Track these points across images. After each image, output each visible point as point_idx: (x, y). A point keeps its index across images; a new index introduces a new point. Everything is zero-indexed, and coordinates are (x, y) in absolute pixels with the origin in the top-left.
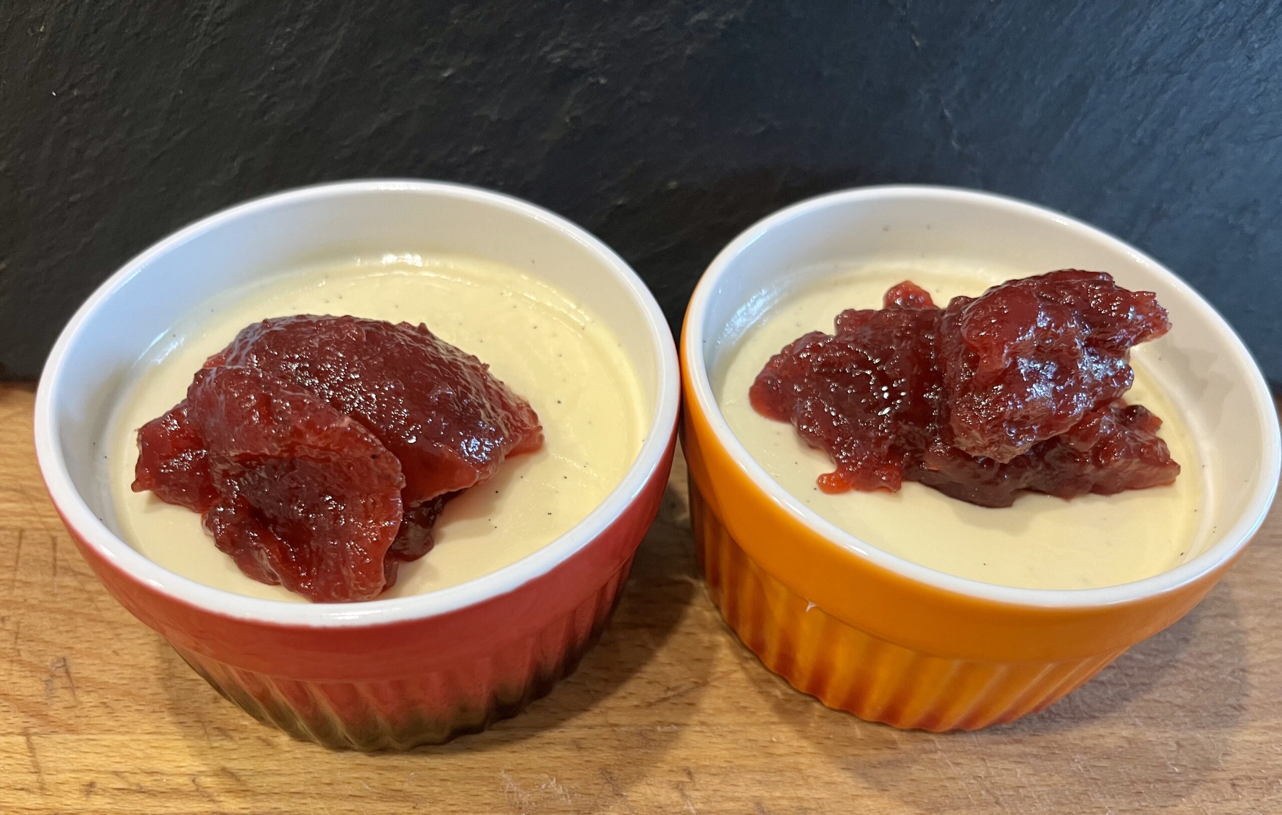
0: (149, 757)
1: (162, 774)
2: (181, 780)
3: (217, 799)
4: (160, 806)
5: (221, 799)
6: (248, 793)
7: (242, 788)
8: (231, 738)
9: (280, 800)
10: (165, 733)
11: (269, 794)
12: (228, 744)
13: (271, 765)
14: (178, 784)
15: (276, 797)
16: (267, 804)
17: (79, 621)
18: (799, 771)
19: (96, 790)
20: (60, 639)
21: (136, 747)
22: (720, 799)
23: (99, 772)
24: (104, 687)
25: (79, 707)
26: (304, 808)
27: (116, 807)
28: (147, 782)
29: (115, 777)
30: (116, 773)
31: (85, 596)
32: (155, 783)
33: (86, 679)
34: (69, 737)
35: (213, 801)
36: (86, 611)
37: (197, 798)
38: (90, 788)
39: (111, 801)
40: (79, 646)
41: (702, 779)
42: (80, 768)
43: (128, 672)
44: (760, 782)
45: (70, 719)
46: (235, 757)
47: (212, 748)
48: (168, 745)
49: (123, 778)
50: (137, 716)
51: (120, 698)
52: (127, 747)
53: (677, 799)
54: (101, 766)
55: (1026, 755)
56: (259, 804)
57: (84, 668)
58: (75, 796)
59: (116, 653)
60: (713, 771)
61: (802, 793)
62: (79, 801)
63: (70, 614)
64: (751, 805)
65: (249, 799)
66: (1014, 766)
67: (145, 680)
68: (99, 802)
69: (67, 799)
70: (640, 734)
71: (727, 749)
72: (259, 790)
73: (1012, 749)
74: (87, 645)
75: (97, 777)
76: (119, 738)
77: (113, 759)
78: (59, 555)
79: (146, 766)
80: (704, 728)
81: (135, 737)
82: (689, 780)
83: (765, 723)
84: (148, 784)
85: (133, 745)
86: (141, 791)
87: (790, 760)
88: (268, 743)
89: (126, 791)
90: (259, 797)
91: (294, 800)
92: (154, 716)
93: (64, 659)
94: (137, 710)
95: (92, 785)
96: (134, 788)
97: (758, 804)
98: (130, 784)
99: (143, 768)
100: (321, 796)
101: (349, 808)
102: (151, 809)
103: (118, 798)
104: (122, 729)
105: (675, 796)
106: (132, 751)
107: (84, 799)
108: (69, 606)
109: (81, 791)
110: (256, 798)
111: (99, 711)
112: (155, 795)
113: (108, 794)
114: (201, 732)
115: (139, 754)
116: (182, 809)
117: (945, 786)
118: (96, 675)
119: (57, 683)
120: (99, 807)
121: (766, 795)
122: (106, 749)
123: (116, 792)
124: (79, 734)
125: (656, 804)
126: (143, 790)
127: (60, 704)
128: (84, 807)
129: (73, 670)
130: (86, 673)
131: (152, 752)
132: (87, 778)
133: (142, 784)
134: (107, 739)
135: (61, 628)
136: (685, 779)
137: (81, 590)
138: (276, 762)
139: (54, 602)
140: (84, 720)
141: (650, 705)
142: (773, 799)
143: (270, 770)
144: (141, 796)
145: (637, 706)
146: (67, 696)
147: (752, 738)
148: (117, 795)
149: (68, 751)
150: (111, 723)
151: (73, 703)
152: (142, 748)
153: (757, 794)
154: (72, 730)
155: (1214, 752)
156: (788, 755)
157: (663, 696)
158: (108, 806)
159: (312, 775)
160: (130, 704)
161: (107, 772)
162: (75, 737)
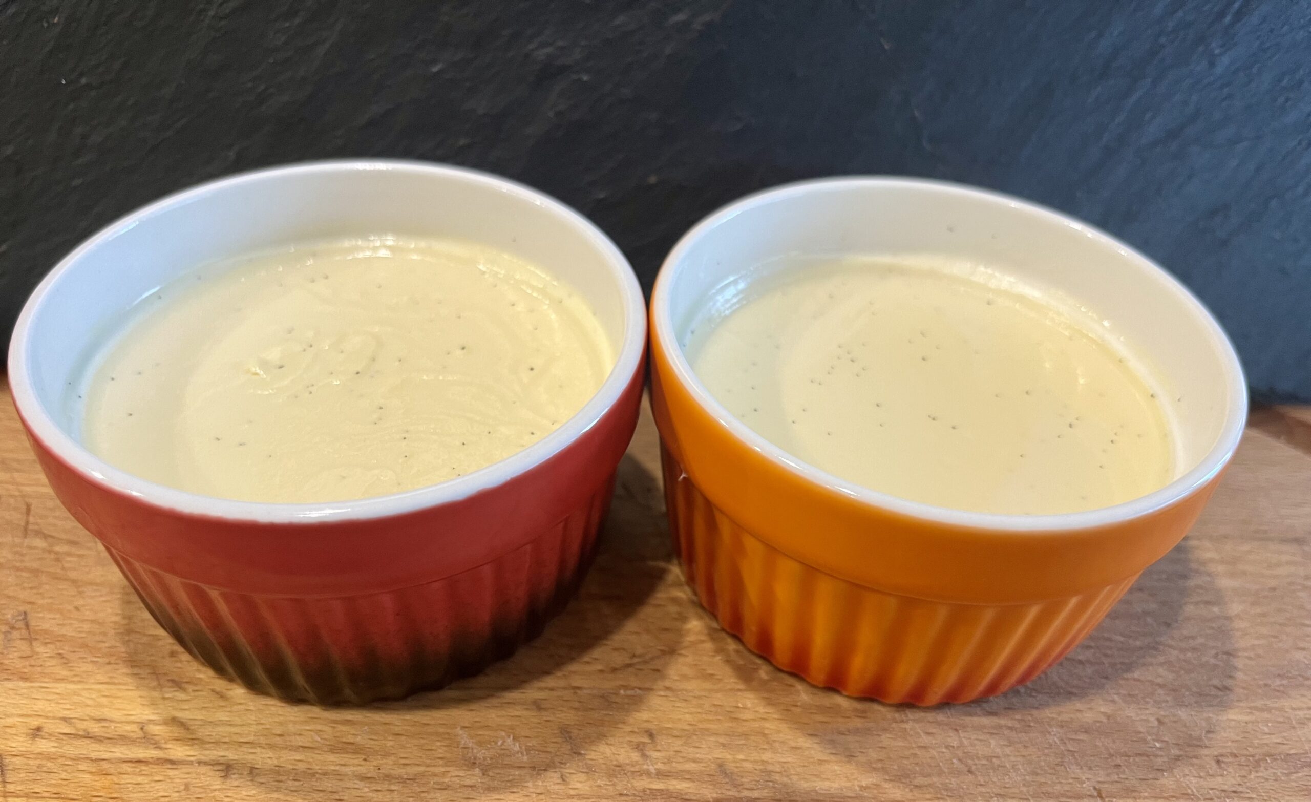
0: (101, 706)
1: (111, 721)
2: (128, 728)
3: (164, 746)
4: (105, 751)
5: (169, 746)
6: (196, 742)
7: (190, 737)
8: (184, 690)
9: (228, 749)
10: (119, 684)
11: (217, 743)
12: (181, 695)
13: (222, 716)
14: (126, 731)
15: (226, 746)
16: (215, 752)
17: (44, 578)
18: (765, 735)
19: (42, 733)
20: (23, 595)
21: (87, 695)
22: (681, 760)
23: (47, 718)
24: (61, 639)
25: (35, 657)
26: (251, 757)
27: (60, 750)
28: (95, 728)
29: (63, 722)
30: (64, 719)
31: (52, 556)
32: (103, 729)
33: (46, 632)
34: (22, 684)
35: (160, 748)
36: (52, 570)
37: (144, 745)
38: (37, 732)
39: (56, 745)
40: (40, 602)
41: (662, 741)
42: (30, 713)
43: (86, 627)
44: (724, 745)
45: (24, 667)
46: (187, 707)
47: (164, 698)
48: (120, 694)
49: (70, 724)
50: (90, 667)
51: (77, 650)
52: (79, 695)
53: (637, 759)
54: (50, 712)
55: (1000, 727)
56: (207, 752)
57: (45, 621)
58: (21, 739)
59: (77, 609)
60: (676, 733)
61: (767, 756)
62: (25, 744)
63: (36, 572)
64: (713, 766)
65: (196, 746)
66: (988, 736)
67: (105, 634)
68: (43, 745)
69: (13, 742)
70: (603, 697)
71: (691, 714)
72: (208, 739)
73: (986, 721)
74: (50, 601)
75: (45, 722)
76: (72, 686)
77: (61, 706)
78: (31, 519)
79: (97, 713)
80: (668, 693)
81: (87, 687)
82: (650, 741)
83: (731, 690)
84: (96, 730)
85: (85, 694)
86: (88, 736)
87: (756, 725)
88: (222, 696)
89: (73, 736)
90: (208, 746)
91: (242, 749)
92: (109, 667)
93: (25, 613)
94: (92, 662)
95: (39, 729)
96: (81, 733)
97: (720, 766)
98: (78, 730)
99: (92, 715)
100: (271, 746)
101: (298, 758)
102: (97, 753)
103: (64, 742)
104: (76, 679)
105: (635, 756)
106: (82, 699)
107: (30, 742)
108: (35, 565)
109: (27, 735)
110: (204, 746)
111: (53, 662)
112: (101, 741)
113: (53, 739)
114: (155, 683)
115: (89, 702)
116: (127, 755)
117: (916, 754)
118: (56, 629)
119: (16, 634)
120: (44, 750)
121: (729, 757)
122: (57, 696)
123: (62, 736)
124: (32, 682)
125: (615, 763)
126: (90, 736)
127: (16, 654)
128: (29, 749)
129: (33, 623)
130: (46, 626)
131: (104, 701)
132: (35, 723)
133: (90, 730)
134: (61, 687)
135: (26, 585)
136: (646, 740)
137: (50, 552)
138: (227, 714)
139: (22, 561)
140: (39, 669)
141: (614, 670)
142: (735, 761)
143: (220, 721)
144: (88, 741)
145: (601, 671)
146: (24, 647)
147: (716, 703)
148: (62, 739)
149: (18, 697)
150: (65, 673)
151: (29, 653)
152: (94, 696)
153: (720, 756)
154: (24, 678)
155: (1196, 729)
156: (754, 720)
157: (628, 661)
158: (53, 750)
159: (264, 726)
160: (85, 656)
161: (54, 718)
162: (28, 684)
